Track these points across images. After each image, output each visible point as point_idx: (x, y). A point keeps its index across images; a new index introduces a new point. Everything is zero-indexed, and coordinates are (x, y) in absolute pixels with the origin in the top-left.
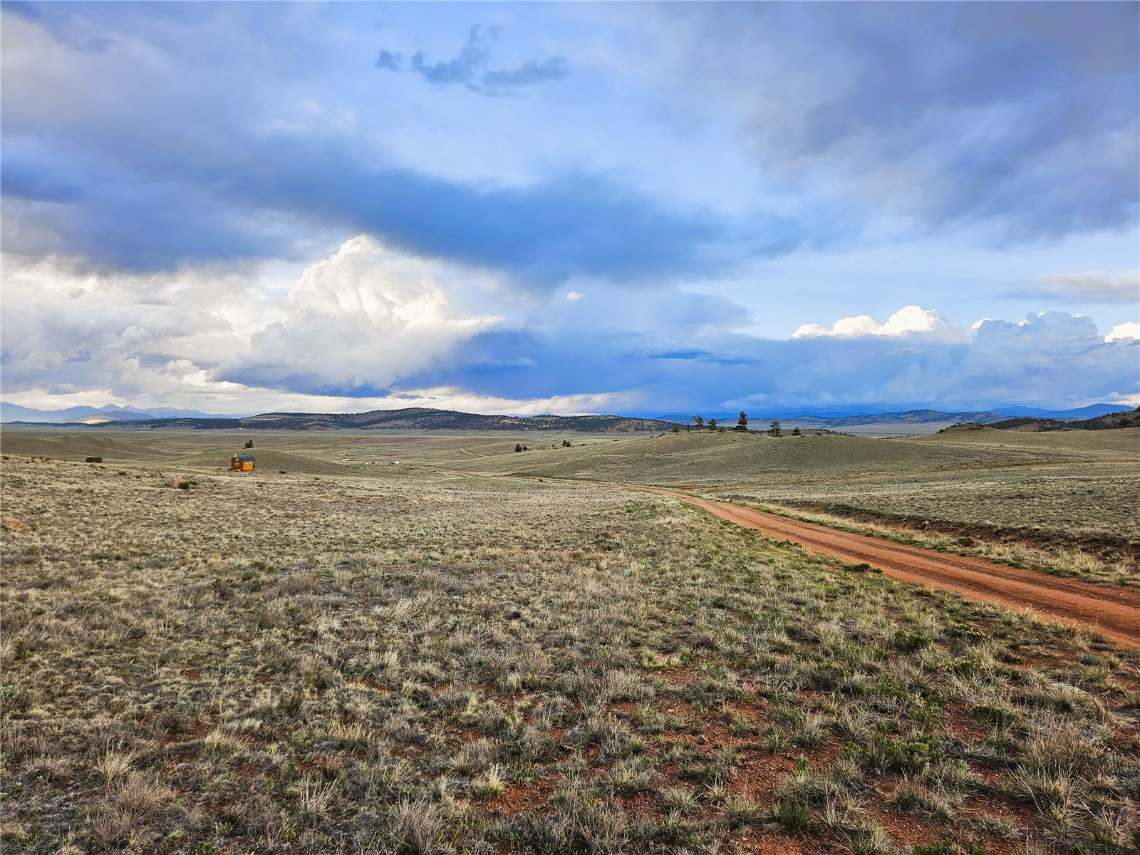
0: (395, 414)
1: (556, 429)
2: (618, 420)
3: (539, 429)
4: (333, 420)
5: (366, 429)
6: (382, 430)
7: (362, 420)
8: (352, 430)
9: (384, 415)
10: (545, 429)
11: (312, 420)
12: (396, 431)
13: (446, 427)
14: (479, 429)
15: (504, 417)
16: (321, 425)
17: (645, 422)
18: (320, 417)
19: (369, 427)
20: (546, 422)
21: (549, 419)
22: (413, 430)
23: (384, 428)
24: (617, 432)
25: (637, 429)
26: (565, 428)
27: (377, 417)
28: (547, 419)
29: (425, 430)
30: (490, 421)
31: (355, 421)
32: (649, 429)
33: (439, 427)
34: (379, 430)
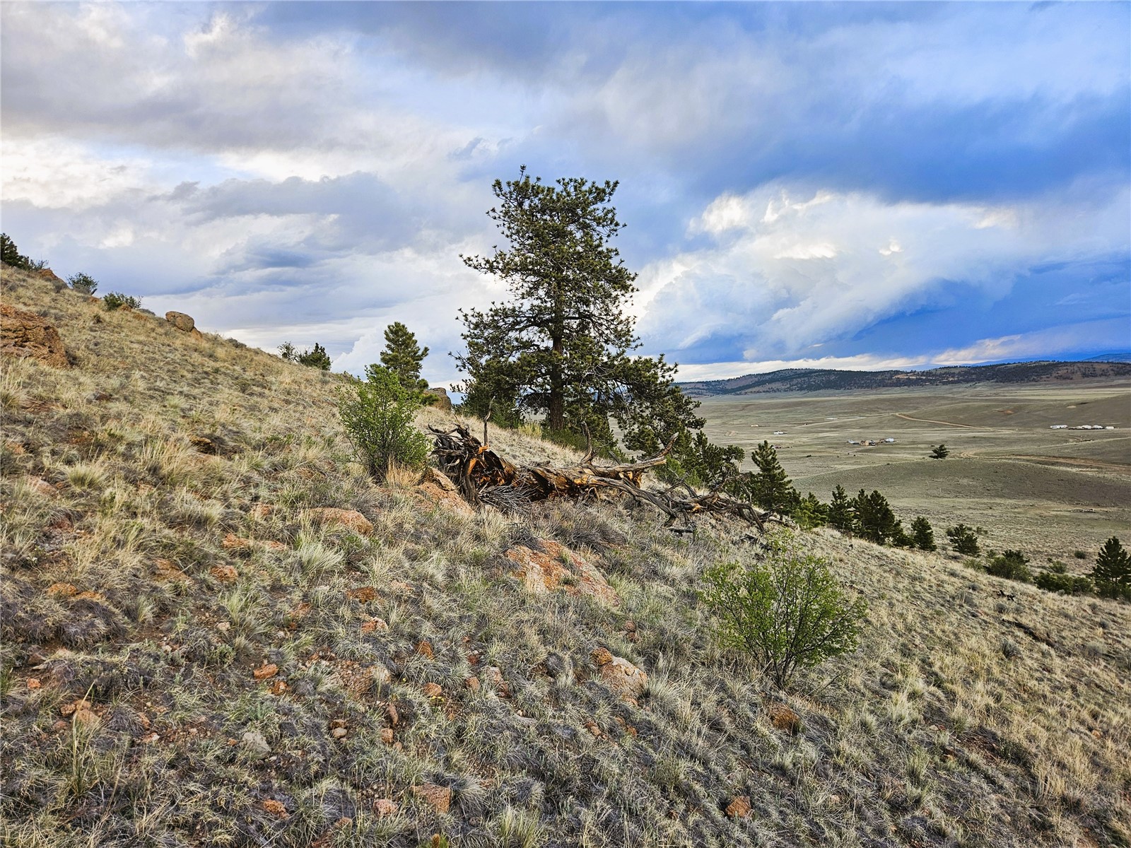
0: (767, 377)
1: (967, 381)
2: (1056, 365)
3: (944, 384)
4: (705, 387)
5: (740, 394)
6: (757, 395)
7: (734, 386)
8: (726, 396)
9: (756, 379)
10: (952, 382)
11: (686, 389)
12: (773, 394)
13: (828, 388)
14: (868, 387)
15: (897, 372)
16: (695, 393)
17: (1096, 366)
18: (692, 386)
19: (743, 392)
20: (953, 375)
21: (957, 371)
22: (791, 393)
23: (758, 392)
24: (1055, 381)
25: (1084, 375)
26: (979, 380)
27: (749, 382)
28: (953, 371)
29: (803, 392)
30: (879, 378)
31: (727, 387)
32: (1104, 374)
33: (818, 387)
34: (753, 395)
